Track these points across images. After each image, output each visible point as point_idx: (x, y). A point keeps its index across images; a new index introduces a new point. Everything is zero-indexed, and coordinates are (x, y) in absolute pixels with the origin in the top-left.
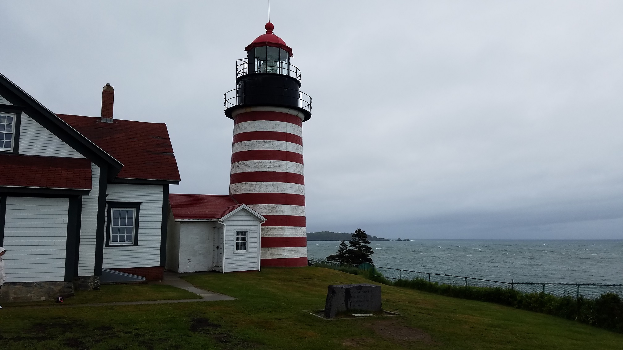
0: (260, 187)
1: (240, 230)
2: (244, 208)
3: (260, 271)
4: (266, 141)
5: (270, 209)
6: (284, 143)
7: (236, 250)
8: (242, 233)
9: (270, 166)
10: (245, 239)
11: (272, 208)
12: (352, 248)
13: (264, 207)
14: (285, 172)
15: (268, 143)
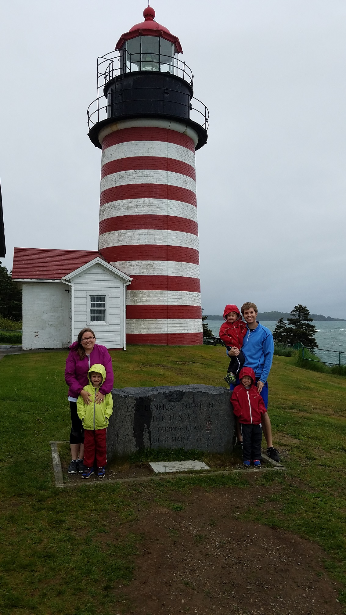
0: (131, 238)
1: (95, 294)
2: (98, 263)
3: (125, 349)
4: (138, 171)
5: (145, 266)
6: (164, 172)
7: (91, 321)
8: (98, 298)
9: (143, 206)
10: (103, 306)
11: (147, 265)
12: (291, 326)
13: (137, 265)
14: (166, 214)
15: (141, 174)
